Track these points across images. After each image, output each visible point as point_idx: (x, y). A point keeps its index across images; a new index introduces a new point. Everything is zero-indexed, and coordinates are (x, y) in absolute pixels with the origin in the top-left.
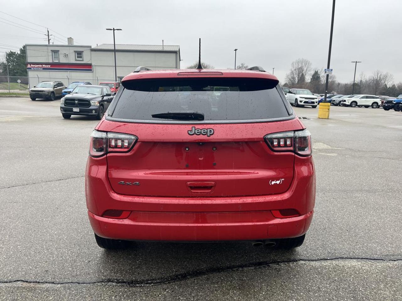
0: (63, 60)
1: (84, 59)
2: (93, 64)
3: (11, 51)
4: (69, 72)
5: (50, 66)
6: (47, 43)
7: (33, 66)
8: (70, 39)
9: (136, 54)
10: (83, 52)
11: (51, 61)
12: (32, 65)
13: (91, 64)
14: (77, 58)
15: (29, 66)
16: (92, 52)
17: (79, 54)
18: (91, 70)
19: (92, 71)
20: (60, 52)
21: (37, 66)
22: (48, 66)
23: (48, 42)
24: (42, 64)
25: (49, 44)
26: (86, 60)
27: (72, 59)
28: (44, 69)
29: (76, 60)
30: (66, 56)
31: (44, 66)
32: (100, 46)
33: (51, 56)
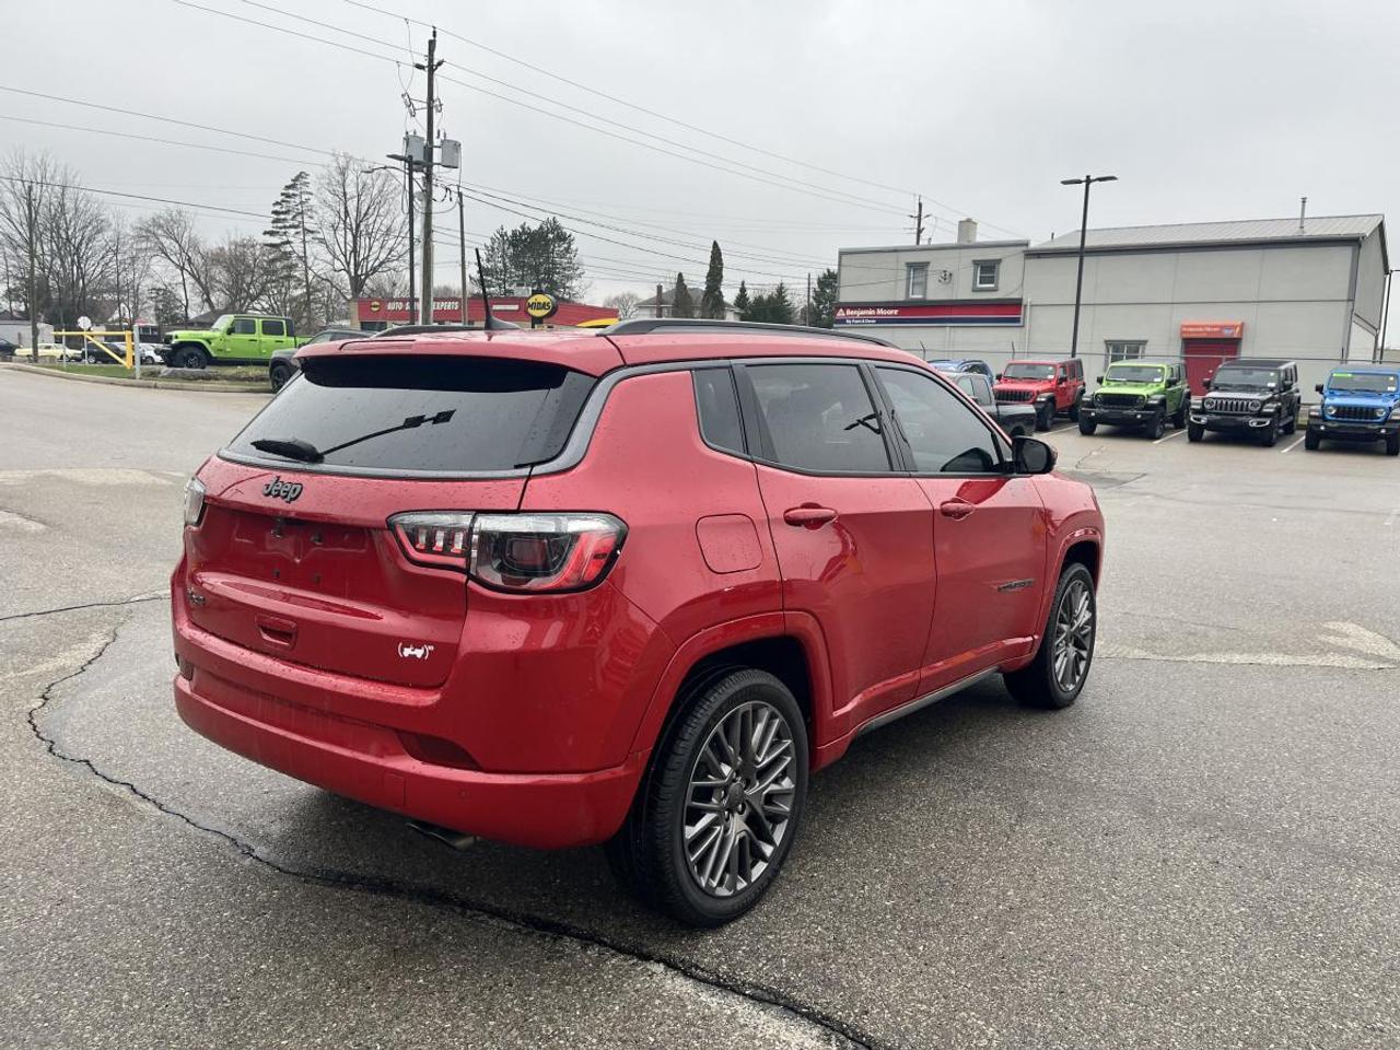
0: (936, 292)
1: (1000, 286)
2: (1027, 300)
3: (828, 271)
4: (948, 329)
5: (896, 312)
6: (911, 242)
7: (852, 313)
8: (967, 225)
9: (1183, 257)
10: (999, 261)
11: (901, 297)
12: (849, 312)
13: (1021, 300)
14: (981, 283)
15: (841, 314)
16: (1028, 262)
17: (988, 270)
18: (1017, 320)
19: (1021, 324)
20: (930, 268)
21: (863, 312)
22: (891, 312)
23: (915, 236)
24: (875, 306)
25: (918, 243)
26: (1006, 288)
27: (963, 289)
28: (879, 321)
29: (975, 290)
30: (947, 277)
31: (881, 312)
32: (1060, 239)
33: (904, 283)
